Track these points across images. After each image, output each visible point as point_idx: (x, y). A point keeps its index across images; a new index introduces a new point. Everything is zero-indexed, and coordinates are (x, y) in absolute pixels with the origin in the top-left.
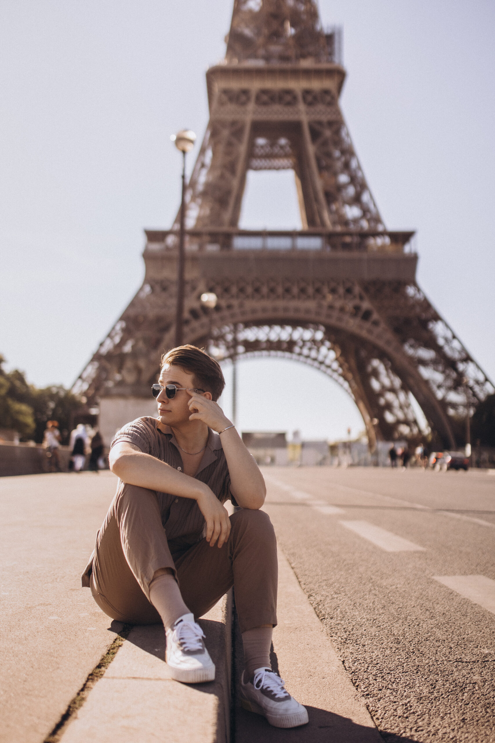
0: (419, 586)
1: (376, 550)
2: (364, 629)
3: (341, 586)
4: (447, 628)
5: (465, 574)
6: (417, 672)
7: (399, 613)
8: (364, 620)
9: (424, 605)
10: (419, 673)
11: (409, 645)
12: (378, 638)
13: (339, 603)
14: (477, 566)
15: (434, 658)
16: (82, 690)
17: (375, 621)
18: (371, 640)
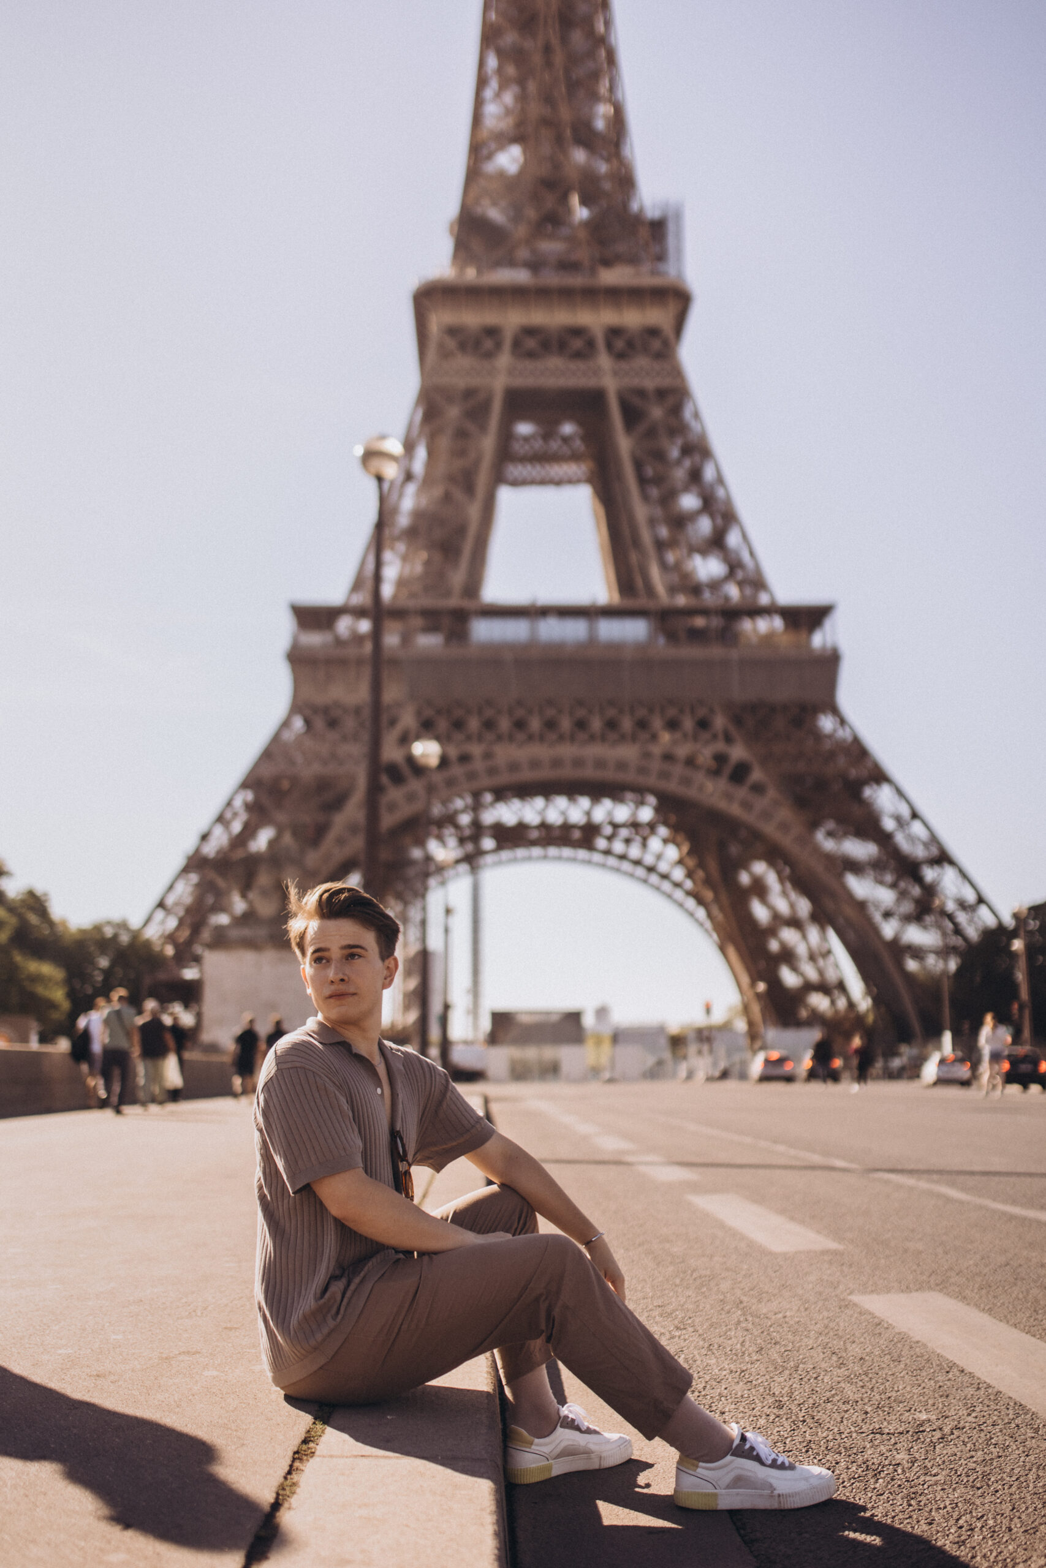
0: (823, 1313)
1: (753, 1251)
2: (724, 1387)
3: (686, 1317)
4: (863, 1381)
5: (908, 1289)
6: (807, 1451)
7: (786, 1360)
8: (724, 1373)
9: (830, 1345)
10: (810, 1453)
11: (797, 1410)
12: (746, 1400)
13: (684, 1345)
14: (930, 1275)
15: (836, 1429)
16: (289, 1473)
17: (743, 1374)
18: (735, 1404)
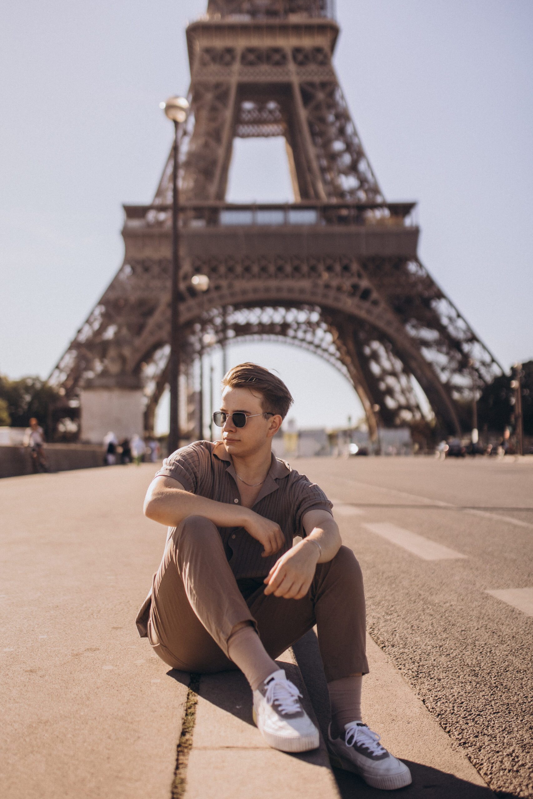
0: (475, 603)
1: (413, 560)
2: (433, 659)
3: (389, 605)
4: (522, 654)
5: (518, 586)
6: (510, 713)
7: (465, 638)
8: (429, 647)
9: (488, 627)
10: (512, 714)
11: (488, 677)
12: (452, 670)
13: (395, 626)
14: (529, 576)
15: (522, 694)
16: (177, 768)
17: (441, 649)
18: (445, 673)
